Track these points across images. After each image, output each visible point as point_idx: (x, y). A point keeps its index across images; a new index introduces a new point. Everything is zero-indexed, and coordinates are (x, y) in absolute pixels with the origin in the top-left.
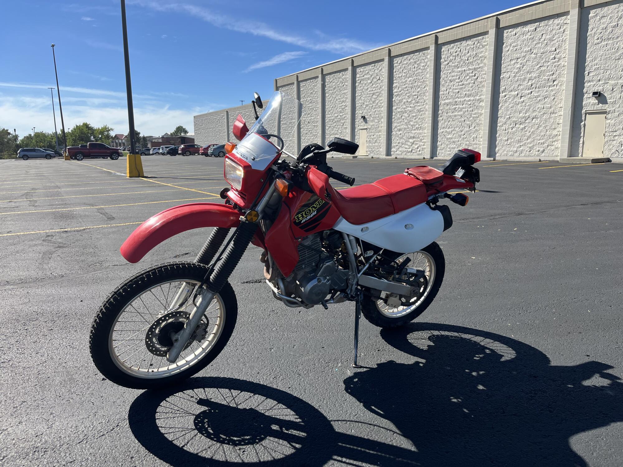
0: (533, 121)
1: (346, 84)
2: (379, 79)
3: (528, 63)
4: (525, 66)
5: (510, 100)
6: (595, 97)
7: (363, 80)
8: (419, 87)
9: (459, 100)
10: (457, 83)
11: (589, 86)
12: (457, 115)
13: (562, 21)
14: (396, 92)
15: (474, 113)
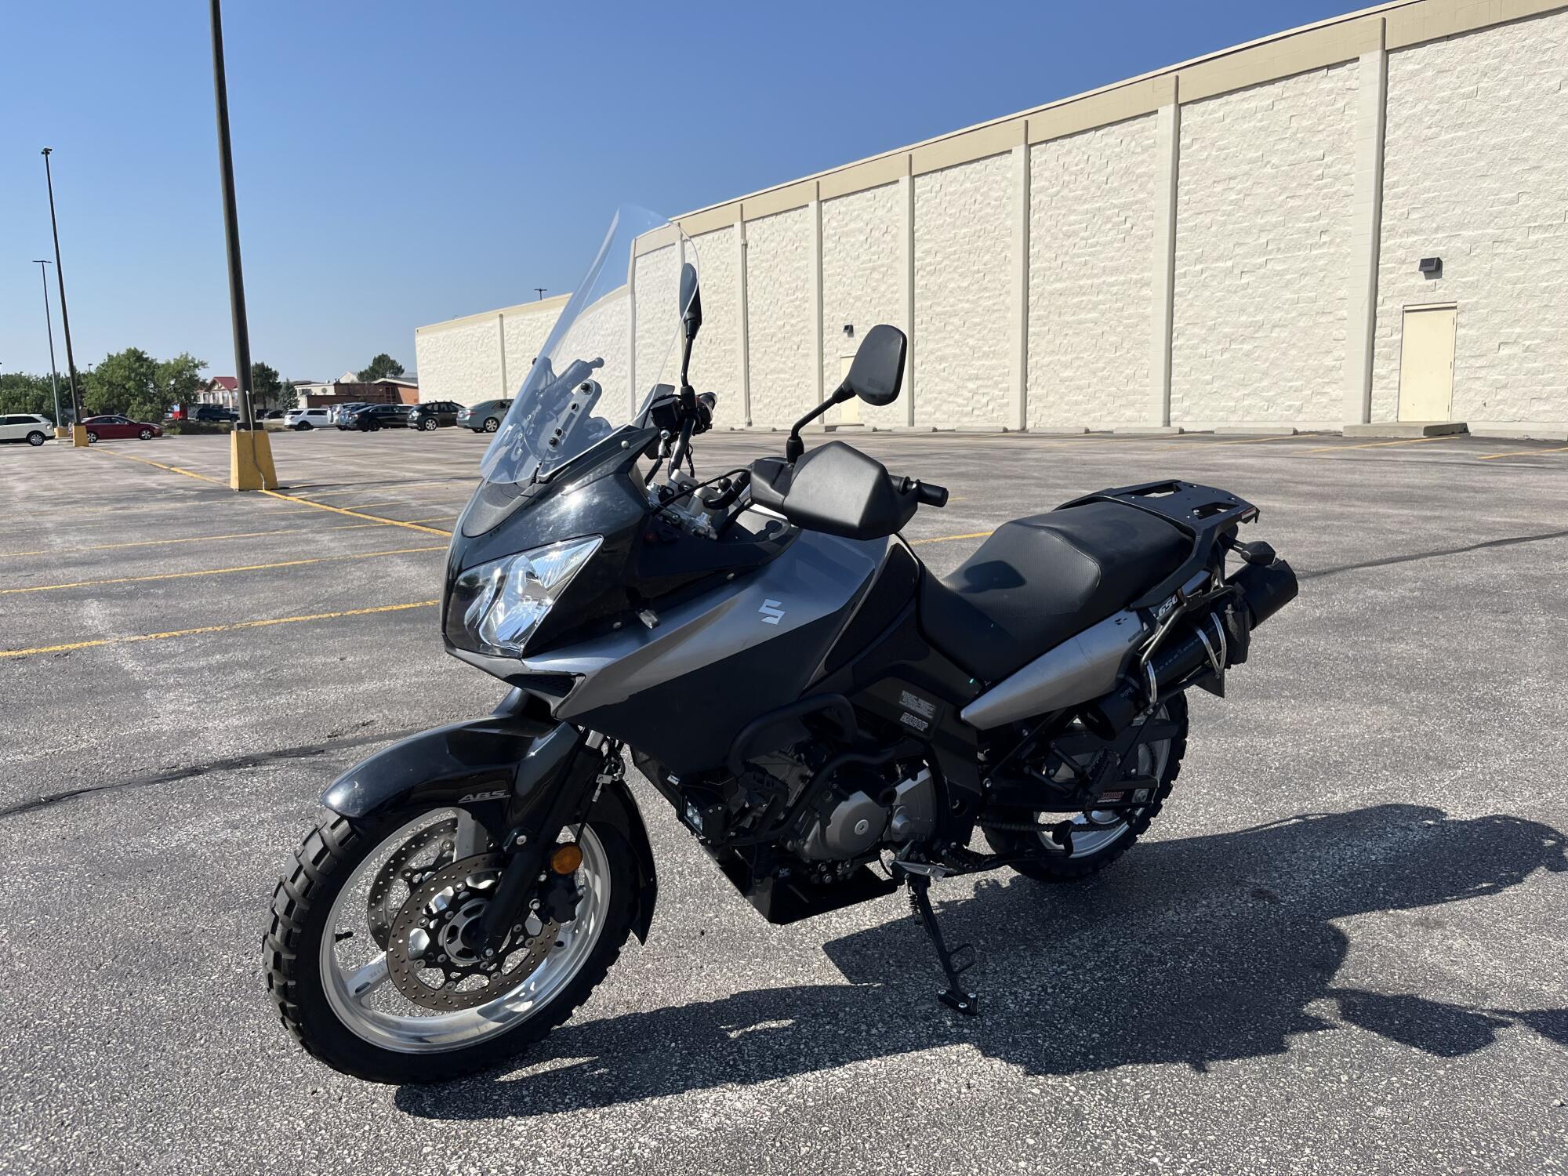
0: (1274, 335)
1: (803, 244)
2: (886, 233)
3: (1257, 190)
4: (1249, 198)
5: (1214, 283)
6: (1425, 272)
7: (847, 234)
8: (988, 251)
9: (1089, 282)
10: (1082, 239)
11: (1412, 245)
12: (1086, 321)
13: (1340, 84)
14: (930, 264)
15: (1126, 313)
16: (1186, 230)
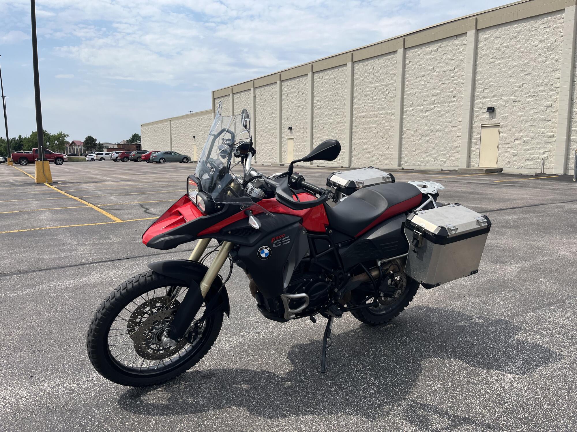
0: (437, 134)
1: (275, 97)
2: (303, 93)
3: (431, 81)
4: (429, 84)
5: (416, 115)
6: (490, 112)
7: (289, 93)
8: (339, 101)
9: (373, 113)
10: (371, 97)
11: (485, 102)
12: (372, 127)
13: (461, 42)
14: (319, 105)
15: (386, 125)
16: (407, 95)
